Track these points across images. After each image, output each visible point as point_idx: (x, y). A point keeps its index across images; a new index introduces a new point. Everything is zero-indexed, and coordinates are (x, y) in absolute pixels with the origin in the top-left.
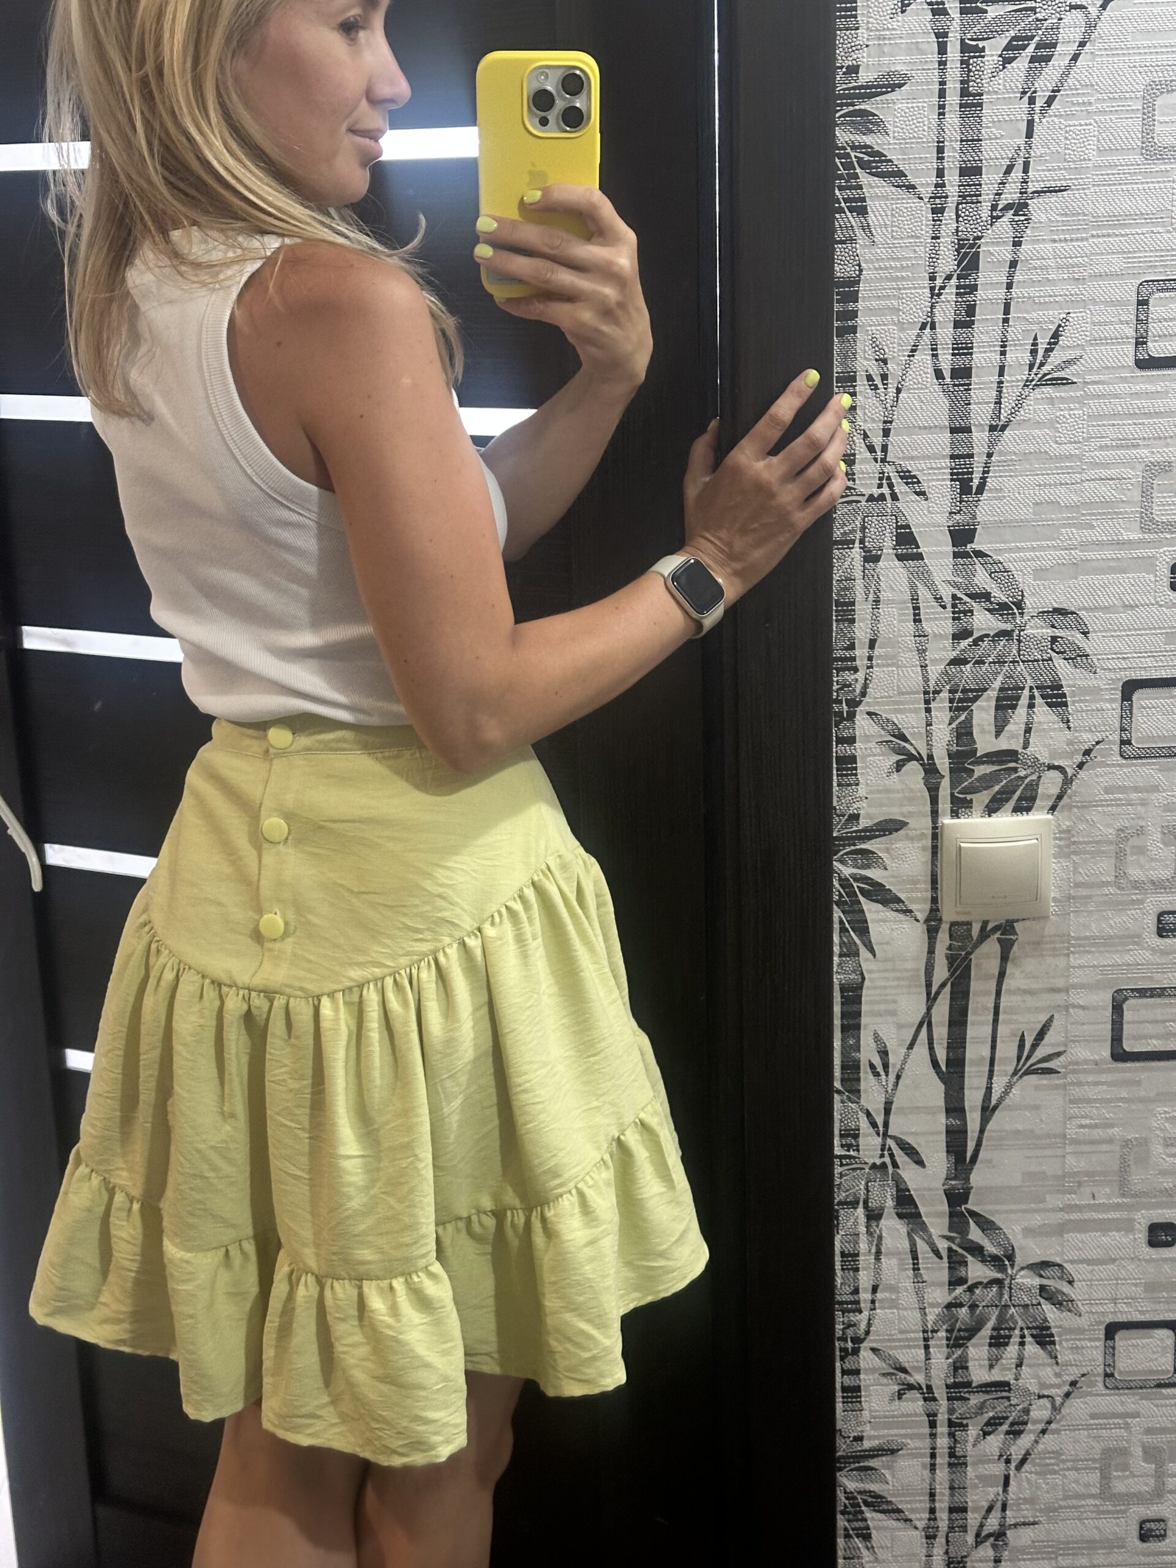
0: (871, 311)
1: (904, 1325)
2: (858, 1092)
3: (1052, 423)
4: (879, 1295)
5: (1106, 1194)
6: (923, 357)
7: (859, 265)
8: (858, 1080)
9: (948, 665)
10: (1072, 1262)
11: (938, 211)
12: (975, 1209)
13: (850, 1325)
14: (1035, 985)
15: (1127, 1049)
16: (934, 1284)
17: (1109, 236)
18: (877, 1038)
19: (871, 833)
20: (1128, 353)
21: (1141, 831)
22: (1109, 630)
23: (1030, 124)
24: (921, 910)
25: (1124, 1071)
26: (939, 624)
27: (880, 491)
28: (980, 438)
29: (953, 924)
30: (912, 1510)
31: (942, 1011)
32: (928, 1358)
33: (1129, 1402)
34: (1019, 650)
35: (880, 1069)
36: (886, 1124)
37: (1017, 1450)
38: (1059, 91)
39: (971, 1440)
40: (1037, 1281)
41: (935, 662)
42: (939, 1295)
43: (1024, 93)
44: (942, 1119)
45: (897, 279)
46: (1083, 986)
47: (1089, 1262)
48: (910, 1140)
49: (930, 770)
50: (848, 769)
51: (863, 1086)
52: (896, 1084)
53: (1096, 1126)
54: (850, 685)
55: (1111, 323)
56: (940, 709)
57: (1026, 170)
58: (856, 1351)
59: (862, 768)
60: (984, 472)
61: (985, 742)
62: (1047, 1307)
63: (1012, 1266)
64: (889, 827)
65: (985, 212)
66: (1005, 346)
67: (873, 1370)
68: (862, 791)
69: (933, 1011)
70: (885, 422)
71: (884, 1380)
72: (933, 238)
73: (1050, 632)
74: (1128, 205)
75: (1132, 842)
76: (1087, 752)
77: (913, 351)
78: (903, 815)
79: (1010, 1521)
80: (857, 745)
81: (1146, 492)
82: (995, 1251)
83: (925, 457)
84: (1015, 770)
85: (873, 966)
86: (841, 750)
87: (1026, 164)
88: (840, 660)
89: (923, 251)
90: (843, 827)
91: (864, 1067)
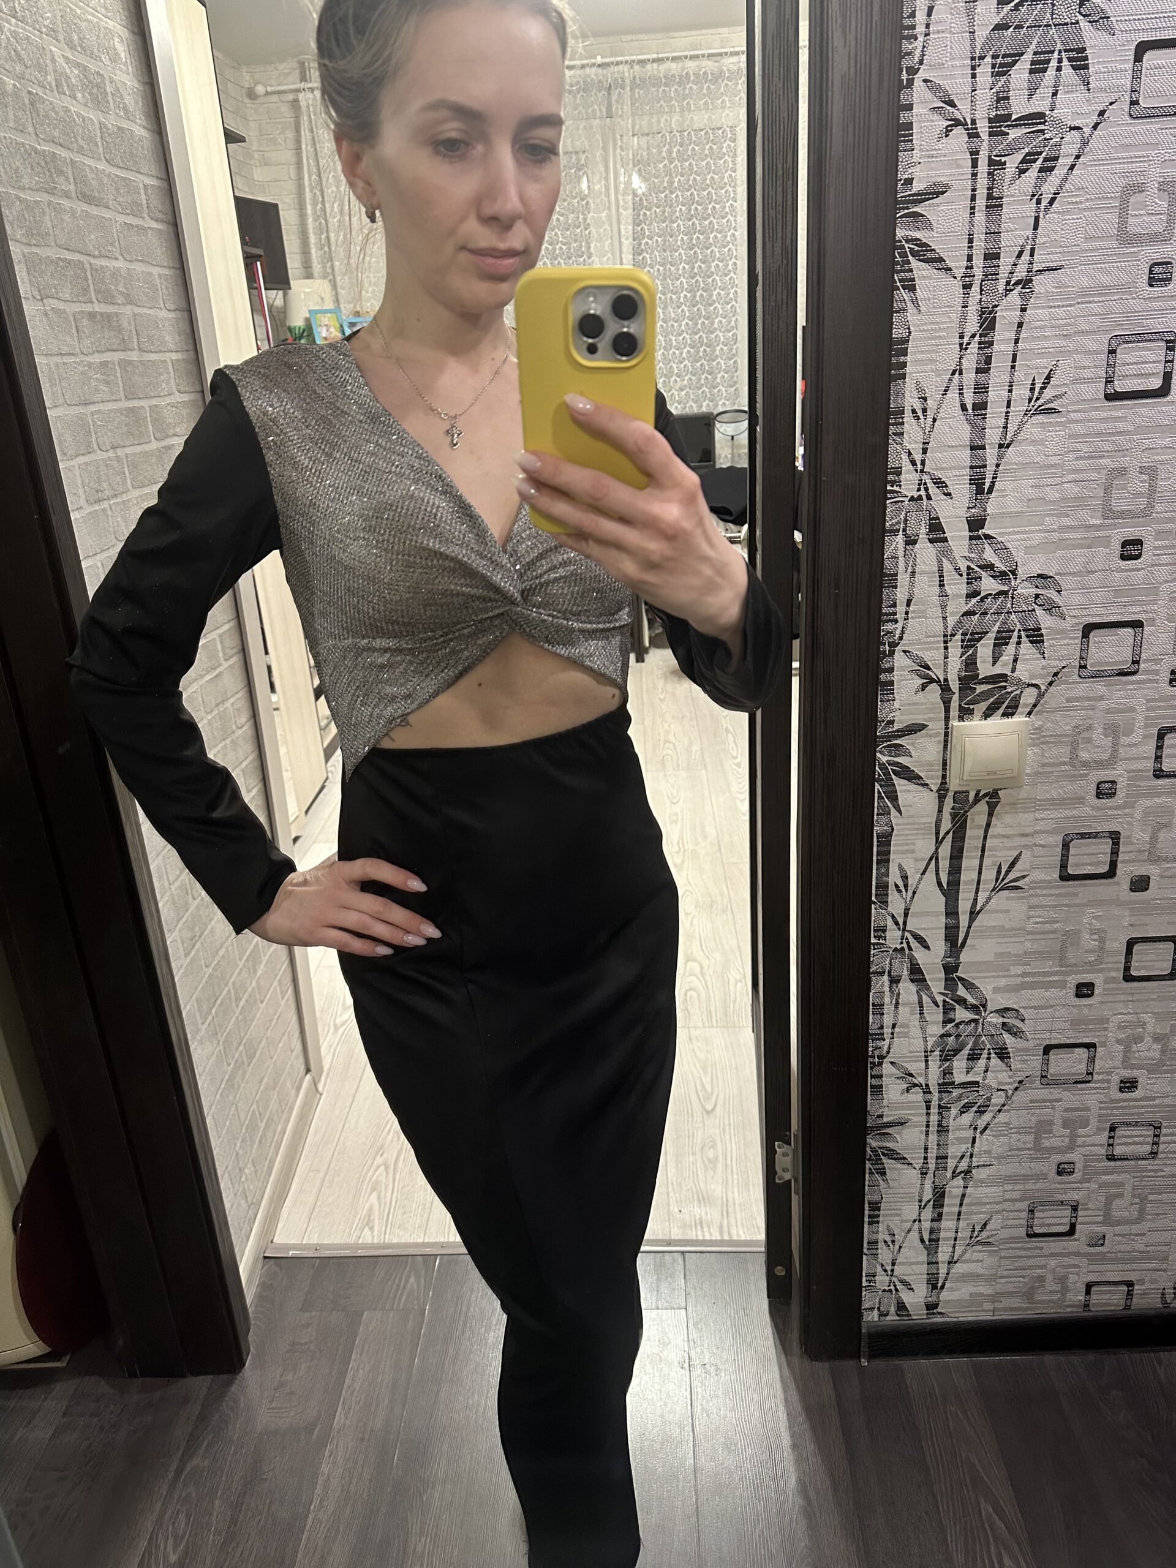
0: (916, 362)
1: (913, 1048)
2: (887, 903)
3: (1041, 442)
4: (896, 1030)
5: (1049, 966)
6: (953, 394)
7: (909, 329)
8: (886, 895)
9: (962, 616)
10: (1024, 1008)
11: (967, 287)
12: (962, 976)
13: (876, 1048)
14: (1009, 832)
15: (1070, 872)
16: (933, 1023)
17: (1090, 302)
18: (900, 867)
19: (902, 733)
20: (1099, 389)
21: (1090, 728)
22: (1076, 589)
23: (1037, 219)
24: (935, 783)
25: (1069, 886)
26: (957, 587)
27: (919, 493)
28: (991, 453)
29: (956, 793)
30: (912, 1158)
31: (945, 850)
32: (927, 1067)
33: (1056, 1093)
34: (1012, 604)
35: (902, 888)
36: (905, 923)
37: (981, 1123)
38: (1058, 194)
39: (952, 1116)
40: (1001, 1020)
41: (953, 614)
42: (936, 1030)
43: (1033, 196)
44: (943, 919)
45: (936, 338)
46: (1042, 832)
47: (1035, 1008)
48: (919, 932)
49: (946, 689)
50: (887, 690)
51: (890, 899)
52: (913, 897)
53: (1046, 923)
54: (892, 632)
55: (1089, 367)
56: (953, 647)
57: (1032, 255)
58: (880, 1064)
59: (898, 689)
60: (994, 478)
61: (985, 669)
62: (1006, 1035)
63: (985, 1011)
64: (915, 729)
65: (1001, 287)
66: (1012, 386)
67: (891, 1075)
68: (897, 704)
69: (940, 850)
70: (924, 443)
71: (898, 1081)
72: (963, 307)
73: (1035, 591)
74: (1106, 279)
75: (1082, 735)
76: (1056, 674)
77: (946, 391)
78: (925, 720)
79: (974, 1164)
80: (895, 673)
81: (1108, 490)
82: (974, 1002)
83: (951, 468)
84: (1005, 687)
85: (900, 821)
86: (883, 677)
87: (1033, 250)
88: (886, 614)
89: (955, 317)
90: (884, 728)
91: (892, 887)
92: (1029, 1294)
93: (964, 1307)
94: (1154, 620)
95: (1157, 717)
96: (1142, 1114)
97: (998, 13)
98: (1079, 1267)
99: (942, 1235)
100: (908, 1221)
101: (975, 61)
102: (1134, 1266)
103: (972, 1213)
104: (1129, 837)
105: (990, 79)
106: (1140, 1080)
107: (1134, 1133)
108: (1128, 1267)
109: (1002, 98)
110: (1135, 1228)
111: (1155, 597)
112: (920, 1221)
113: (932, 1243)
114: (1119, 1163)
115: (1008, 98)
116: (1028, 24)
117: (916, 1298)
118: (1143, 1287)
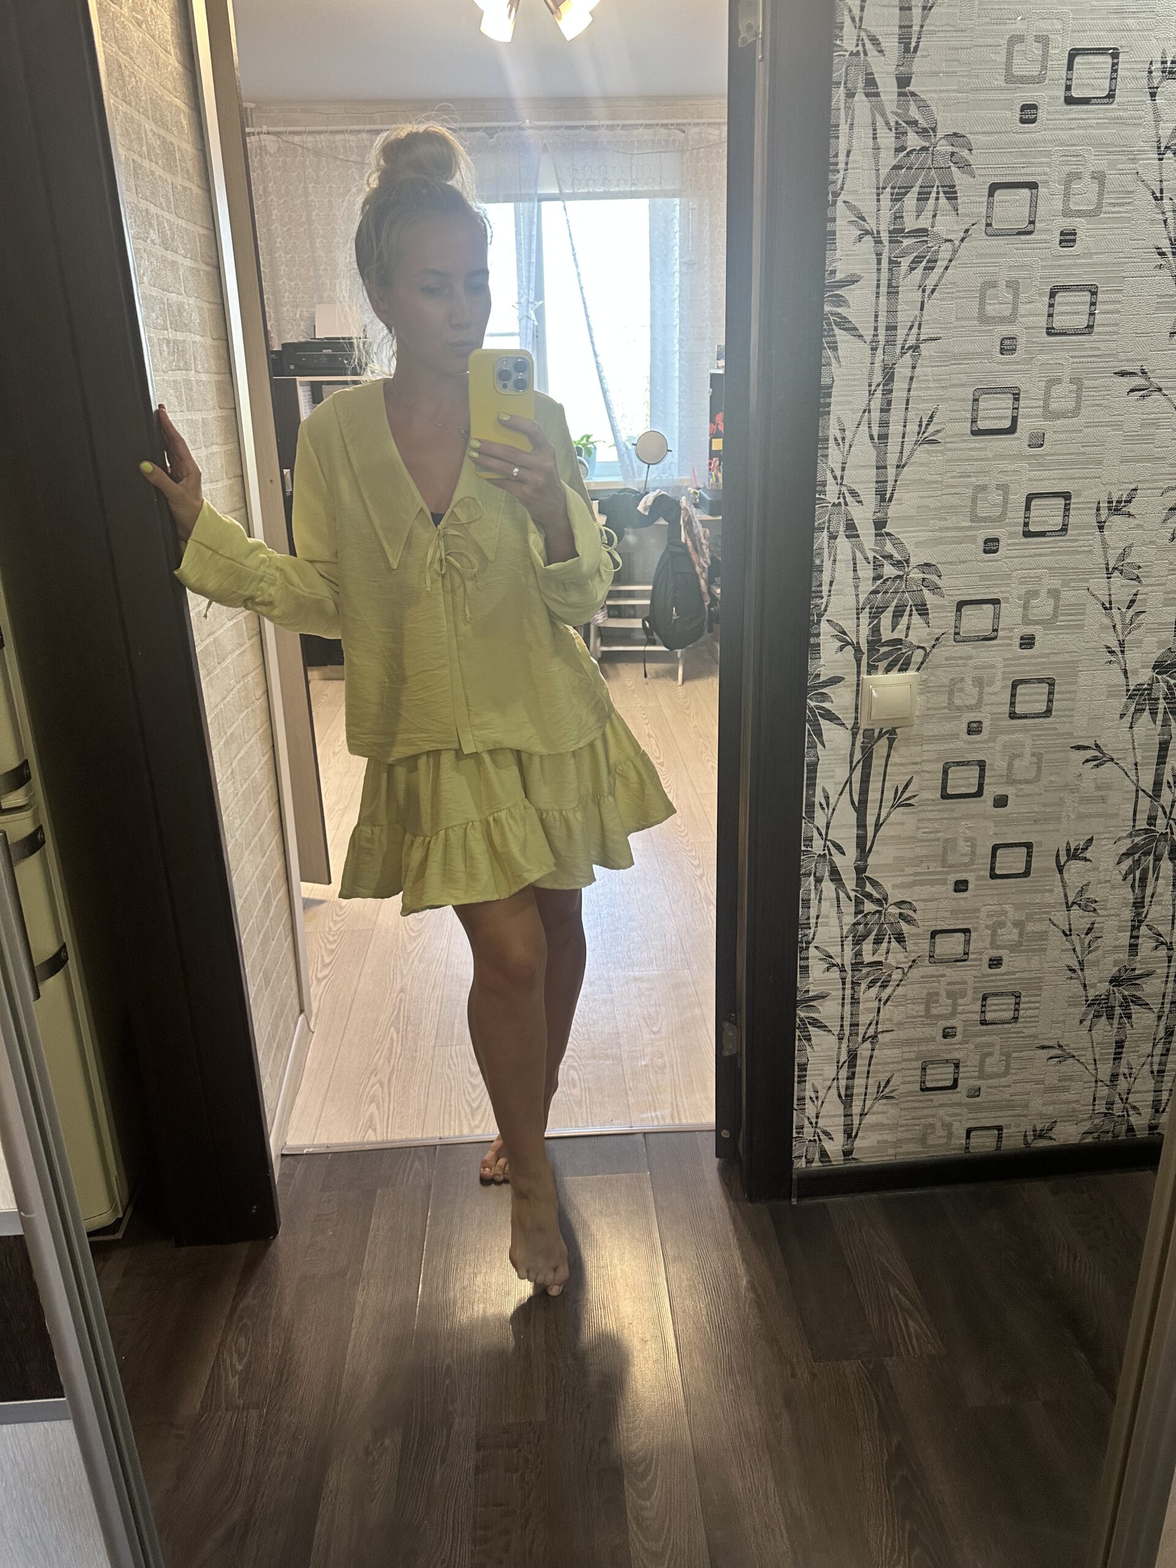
0: (837, 403)
1: (832, 935)
2: (812, 817)
3: (927, 464)
4: (820, 920)
5: (934, 867)
6: (864, 428)
7: (833, 378)
8: (814, 811)
9: (869, 594)
10: (916, 901)
11: (874, 349)
12: (869, 876)
13: (805, 935)
14: (904, 761)
15: (949, 792)
16: (848, 914)
17: (960, 364)
18: (824, 790)
19: (825, 683)
20: (967, 427)
21: (962, 680)
22: (951, 575)
23: (923, 303)
24: (849, 723)
25: (949, 803)
26: (866, 572)
27: (839, 501)
28: (891, 471)
29: (865, 730)
30: (831, 1026)
31: (857, 776)
32: (843, 950)
33: (940, 969)
34: (906, 585)
35: (825, 806)
36: (827, 834)
37: (884, 996)
38: (937, 286)
39: (862, 990)
40: (898, 911)
41: (864, 592)
42: (849, 919)
43: (920, 287)
44: (855, 831)
45: (852, 385)
46: (929, 761)
47: (925, 900)
48: (837, 841)
49: (858, 650)
50: (815, 650)
51: (816, 815)
52: (833, 813)
54: (819, 606)
55: (960, 411)
56: (863, 618)
57: (919, 329)
58: (807, 948)
59: (823, 649)
60: (893, 490)
61: (886, 635)
62: (902, 923)
63: (886, 903)
64: (835, 680)
65: (898, 351)
66: (906, 422)
67: (815, 957)
68: (822, 662)
69: (853, 775)
70: (843, 463)
71: (821, 962)
72: (871, 364)
73: (922, 576)
74: (971, 348)
75: (957, 686)
76: (937, 639)
77: (858, 424)
78: (842, 674)
79: (879, 1030)
80: (821, 637)
81: (974, 500)
82: (878, 896)
83: (862, 482)
84: (901, 649)
85: (824, 753)
86: (812, 640)
87: (920, 325)
88: (814, 592)
89: (866, 371)
90: (812, 681)
91: (817, 806)
92: (923, 1139)
93: (874, 1153)
94: (1008, 598)
95: (1011, 673)
96: (1006, 986)
97: (895, 158)
98: (961, 1115)
99: (855, 1091)
100: (829, 1080)
101: (879, 190)
102: (1002, 1114)
103: (878, 1072)
104: (992, 765)
105: (890, 203)
106: (1004, 958)
107: (1001, 1002)
108: (999, 1114)
109: (898, 217)
110: (1004, 1081)
111: (1009, 582)
112: (838, 1079)
113: (847, 1099)
114: (990, 1027)
115: (902, 217)
116: (916, 166)
117: (834, 1147)
118: (1010, 1131)
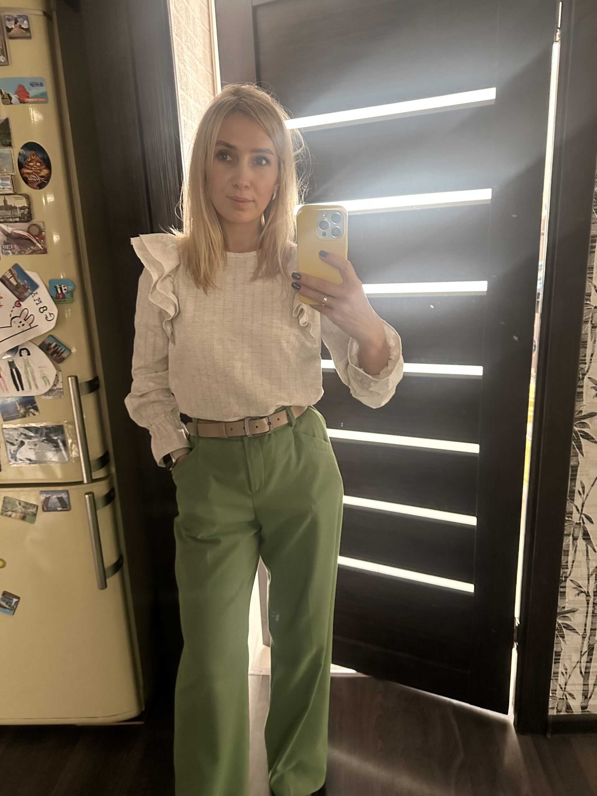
1: (582, 573)
2: (573, 500)
4: (574, 563)
8: (574, 496)
13: (564, 573)
16: (593, 560)
18: (582, 483)
19: (586, 417)
30: (578, 630)
32: (588, 583)
35: (582, 492)
36: (582, 510)
42: (594, 564)
48: (589, 515)
50: (580, 396)
51: (575, 498)
52: (586, 497)
54: (583, 369)
58: (565, 581)
59: (585, 396)
64: (592, 415)
67: (570, 587)
68: (584, 403)
71: (575, 590)
80: (584, 388)
85: (583, 460)
86: (579, 390)
88: (581, 360)
91: (576, 492)
99: (591, 670)
100: (574, 662)
112: (580, 662)
113: (586, 675)
117: (576, 703)
